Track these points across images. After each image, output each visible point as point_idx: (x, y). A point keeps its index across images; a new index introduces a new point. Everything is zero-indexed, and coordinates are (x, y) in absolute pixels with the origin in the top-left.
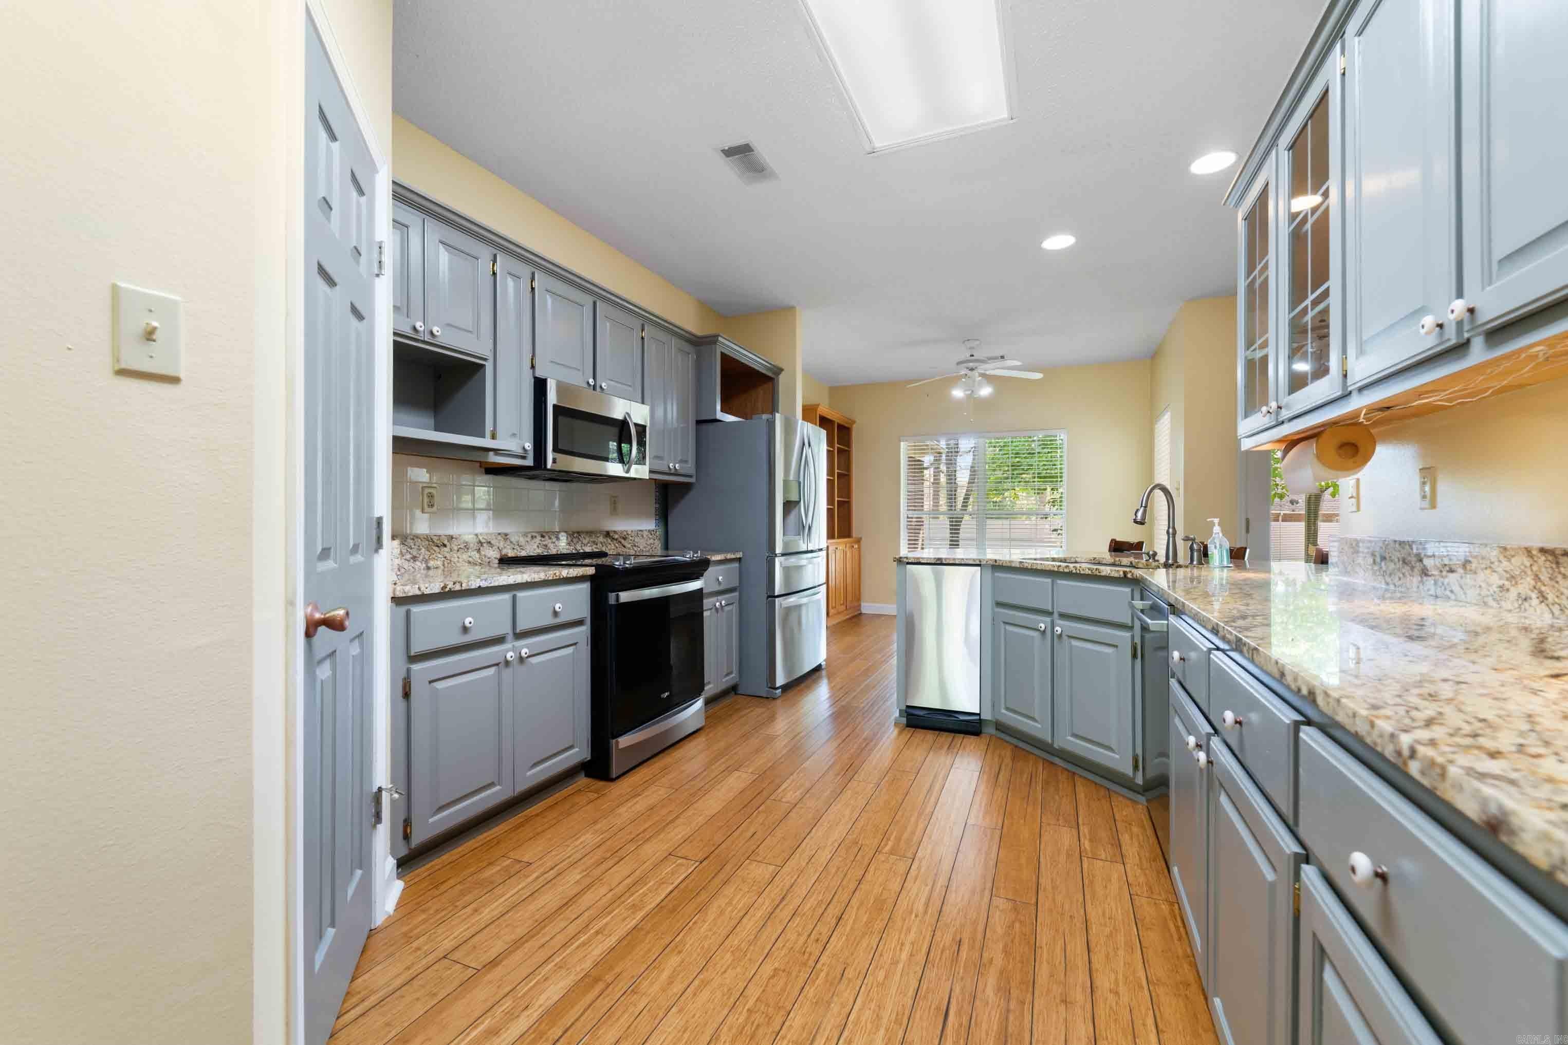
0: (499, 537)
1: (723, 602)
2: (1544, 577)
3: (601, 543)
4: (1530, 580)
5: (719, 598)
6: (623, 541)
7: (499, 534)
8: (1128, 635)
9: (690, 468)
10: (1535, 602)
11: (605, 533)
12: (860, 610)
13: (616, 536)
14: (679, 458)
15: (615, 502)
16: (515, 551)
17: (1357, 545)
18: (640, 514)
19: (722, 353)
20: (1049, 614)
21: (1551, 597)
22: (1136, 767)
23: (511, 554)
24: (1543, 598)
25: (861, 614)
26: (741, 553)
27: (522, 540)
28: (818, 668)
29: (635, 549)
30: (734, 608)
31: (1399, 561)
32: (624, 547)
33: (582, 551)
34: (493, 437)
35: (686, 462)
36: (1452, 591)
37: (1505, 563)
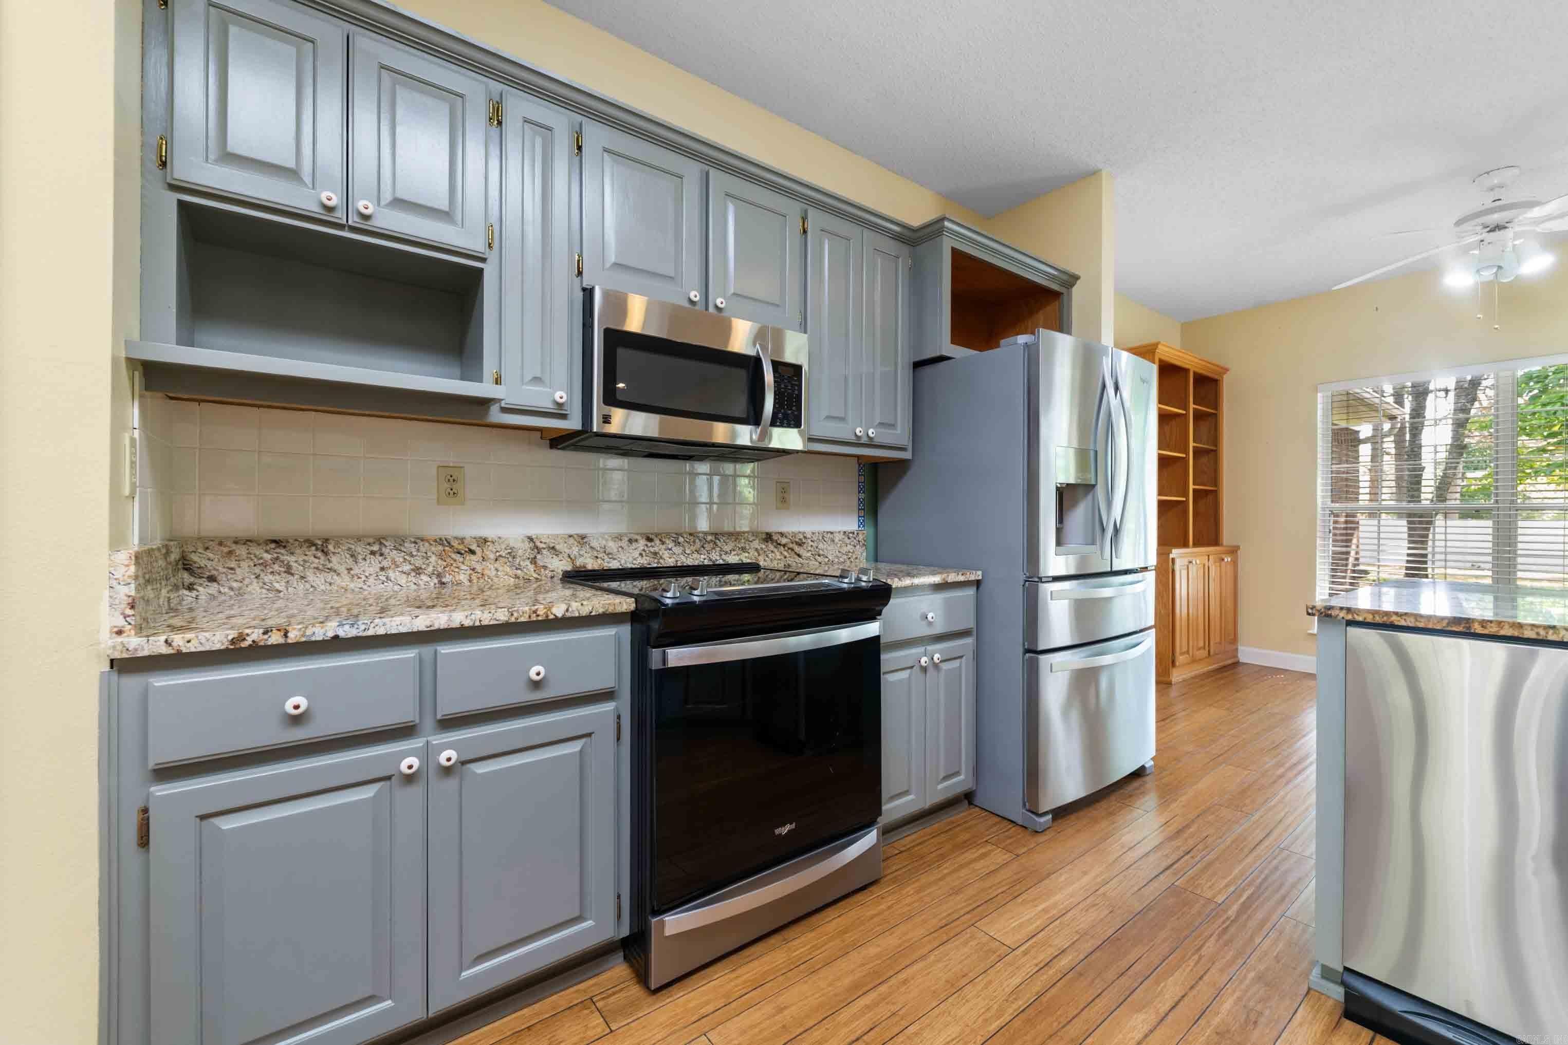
0: (571, 541)
1: (937, 657)
3: (757, 550)
5: (930, 648)
6: (797, 548)
7: (570, 536)
9: (900, 434)
11: (764, 536)
12: (1236, 656)
13: (784, 541)
14: (878, 421)
15: (784, 491)
16: (599, 561)
18: (829, 509)
19: (953, 250)
23: (591, 564)
25: (1236, 664)
26: (980, 573)
27: (612, 546)
28: (1139, 773)
29: (819, 559)
30: (965, 667)
32: (799, 556)
33: (721, 562)
34: (498, 381)
35: (892, 426)
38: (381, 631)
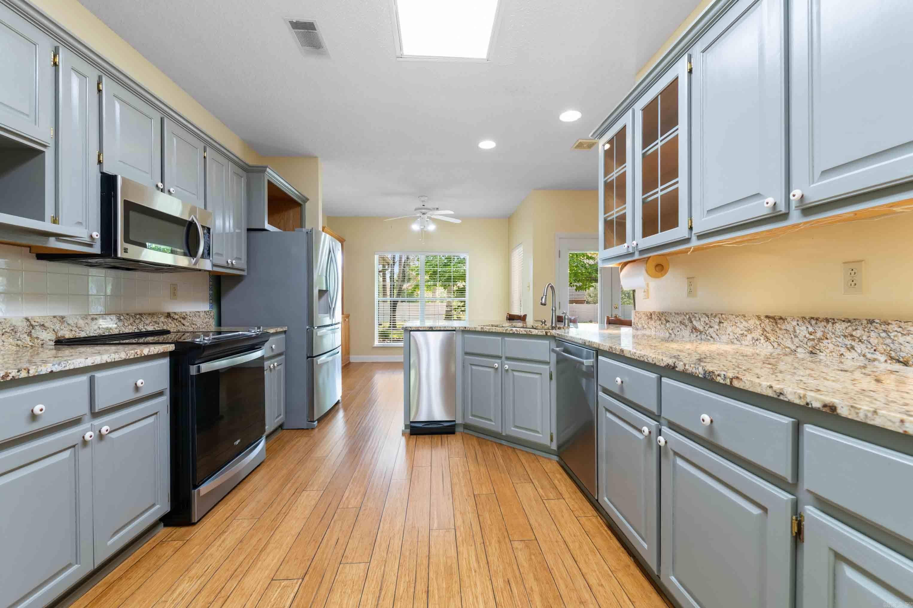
0: (55, 320)
1: (276, 364)
2: (768, 329)
3: (163, 322)
4: (760, 331)
5: (273, 361)
6: (182, 321)
7: (54, 317)
8: (547, 367)
9: (243, 264)
10: (763, 341)
11: (166, 315)
12: (349, 360)
13: (176, 317)
14: (235, 257)
15: (175, 289)
16: (73, 333)
17: (651, 315)
18: (196, 300)
19: (268, 180)
20: (500, 357)
21: (772, 339)
22: (552, 440)
23: (68, 335)
24: (767, 339)
25: (349, 363)
26: (287, 327)
27: (81, 323)
28: (338, 403)
29: (193, 326)
30: (282, 367)
31: (677, 322)
32: (184, 325)
33: (144, 330)
34: (55, 221)
35: (240, 259)
36: (711, 337)
37: (744, 323)
38: (72, 367)
